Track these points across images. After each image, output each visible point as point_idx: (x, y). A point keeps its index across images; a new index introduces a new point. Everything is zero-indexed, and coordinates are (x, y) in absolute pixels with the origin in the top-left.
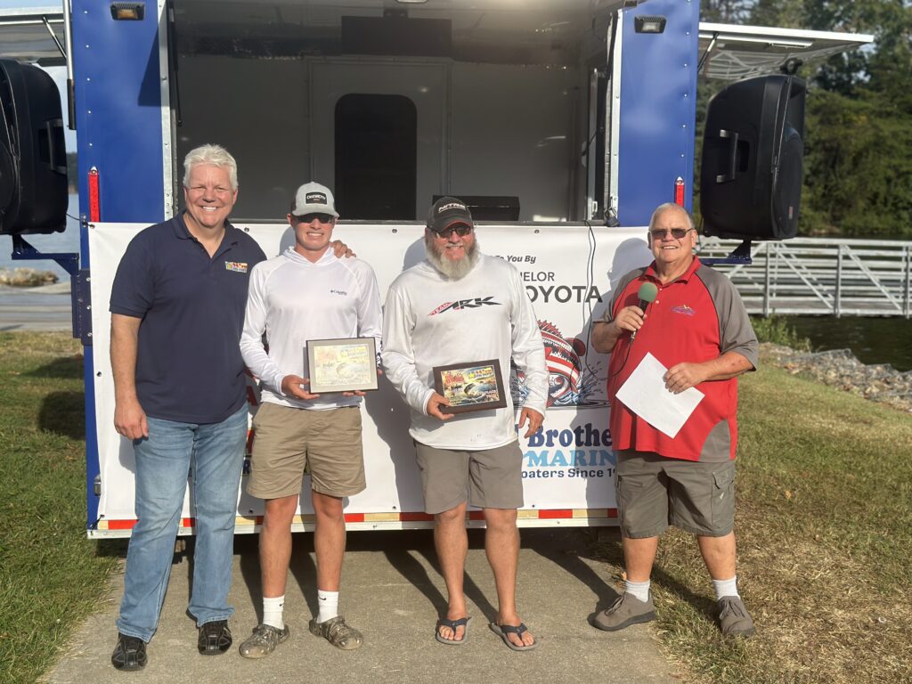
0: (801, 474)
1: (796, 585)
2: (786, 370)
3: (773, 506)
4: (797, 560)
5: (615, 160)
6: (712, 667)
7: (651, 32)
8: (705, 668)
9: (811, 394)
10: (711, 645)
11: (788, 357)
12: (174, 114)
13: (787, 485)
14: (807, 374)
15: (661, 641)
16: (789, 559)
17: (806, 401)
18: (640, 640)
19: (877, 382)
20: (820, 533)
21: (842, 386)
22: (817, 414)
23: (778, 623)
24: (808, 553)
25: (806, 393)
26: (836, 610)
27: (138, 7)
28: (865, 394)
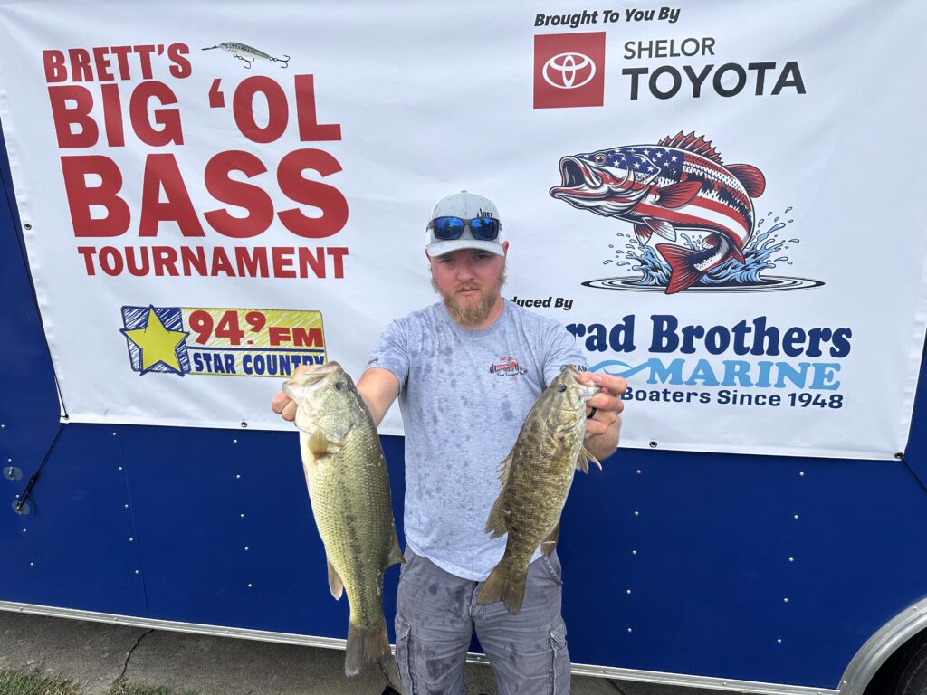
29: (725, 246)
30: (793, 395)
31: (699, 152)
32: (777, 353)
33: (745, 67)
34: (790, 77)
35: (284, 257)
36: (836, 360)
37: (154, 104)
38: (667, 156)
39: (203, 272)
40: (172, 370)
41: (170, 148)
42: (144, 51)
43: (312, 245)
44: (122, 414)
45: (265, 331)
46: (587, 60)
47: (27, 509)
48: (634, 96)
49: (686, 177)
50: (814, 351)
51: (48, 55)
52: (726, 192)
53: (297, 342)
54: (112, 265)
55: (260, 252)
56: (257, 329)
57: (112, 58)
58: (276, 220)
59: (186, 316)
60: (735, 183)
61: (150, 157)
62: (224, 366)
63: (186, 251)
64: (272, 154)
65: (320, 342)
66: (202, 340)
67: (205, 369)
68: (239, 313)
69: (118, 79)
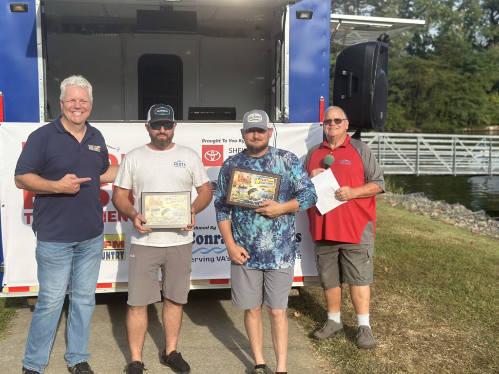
0: (393, 258)
1: (388, 317)
2: (389, 204)
3: (378, 276)
4: (390, 304)
5: (287, 87)
6: (341, 362)
7: (305, 18)
8: (337, 363)
9: (402, 216)
10: (341, 350)
11: (390, 197)
12: (45, 63)
13: (386, 264)
14: (400, 207)
15: (315, 349)
16: (385, 304)
17: (398, 220)
18: (303, 348)
19: (438, 210)
20: (402, 289)
21: (419, 212)
22: (404, 227)
23: (378, 338)
24: (396, 300)
25: (399, 216)
26: (409, 330)
27: (25, 5)
28: (431, 216)
65: (123, 246)
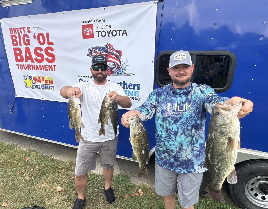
29: (117, 66)
30: (131, 97)
31: (111, 47)
32: (127, 89)
33: (117, 31)
34: (125, 33)
35: (46, 67)
36: (138, 90)
37: (26, 38)
38: (105, 48)
39: (35, 69)
40: (32, 88)
41: (28, 46)
42: (24, 28)
43: (51, 64)
44: (25, 96)
45: (44, 81)
46: (91, 29)
47: (12, 113)
48: (99, 36)
49: (109, 52)
50: (134, 89)
51: (10, 29)
52: (116, 56)
53: (50, 83)
54: (21, 68)
55: (43, 66)
56: (43, 80)
57: (19, 30)
58: (45, 60)
59: (33, 77)
60: (117, 54)
61: (26, 48)
62: (39, 87)
63: (32, 65)
64: (44, 47)
65: (53, 83)
66: (35, 82)
67: (36, 88)
68: (41, 77)
69: (20, 34)
